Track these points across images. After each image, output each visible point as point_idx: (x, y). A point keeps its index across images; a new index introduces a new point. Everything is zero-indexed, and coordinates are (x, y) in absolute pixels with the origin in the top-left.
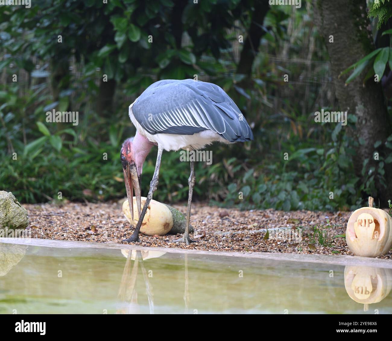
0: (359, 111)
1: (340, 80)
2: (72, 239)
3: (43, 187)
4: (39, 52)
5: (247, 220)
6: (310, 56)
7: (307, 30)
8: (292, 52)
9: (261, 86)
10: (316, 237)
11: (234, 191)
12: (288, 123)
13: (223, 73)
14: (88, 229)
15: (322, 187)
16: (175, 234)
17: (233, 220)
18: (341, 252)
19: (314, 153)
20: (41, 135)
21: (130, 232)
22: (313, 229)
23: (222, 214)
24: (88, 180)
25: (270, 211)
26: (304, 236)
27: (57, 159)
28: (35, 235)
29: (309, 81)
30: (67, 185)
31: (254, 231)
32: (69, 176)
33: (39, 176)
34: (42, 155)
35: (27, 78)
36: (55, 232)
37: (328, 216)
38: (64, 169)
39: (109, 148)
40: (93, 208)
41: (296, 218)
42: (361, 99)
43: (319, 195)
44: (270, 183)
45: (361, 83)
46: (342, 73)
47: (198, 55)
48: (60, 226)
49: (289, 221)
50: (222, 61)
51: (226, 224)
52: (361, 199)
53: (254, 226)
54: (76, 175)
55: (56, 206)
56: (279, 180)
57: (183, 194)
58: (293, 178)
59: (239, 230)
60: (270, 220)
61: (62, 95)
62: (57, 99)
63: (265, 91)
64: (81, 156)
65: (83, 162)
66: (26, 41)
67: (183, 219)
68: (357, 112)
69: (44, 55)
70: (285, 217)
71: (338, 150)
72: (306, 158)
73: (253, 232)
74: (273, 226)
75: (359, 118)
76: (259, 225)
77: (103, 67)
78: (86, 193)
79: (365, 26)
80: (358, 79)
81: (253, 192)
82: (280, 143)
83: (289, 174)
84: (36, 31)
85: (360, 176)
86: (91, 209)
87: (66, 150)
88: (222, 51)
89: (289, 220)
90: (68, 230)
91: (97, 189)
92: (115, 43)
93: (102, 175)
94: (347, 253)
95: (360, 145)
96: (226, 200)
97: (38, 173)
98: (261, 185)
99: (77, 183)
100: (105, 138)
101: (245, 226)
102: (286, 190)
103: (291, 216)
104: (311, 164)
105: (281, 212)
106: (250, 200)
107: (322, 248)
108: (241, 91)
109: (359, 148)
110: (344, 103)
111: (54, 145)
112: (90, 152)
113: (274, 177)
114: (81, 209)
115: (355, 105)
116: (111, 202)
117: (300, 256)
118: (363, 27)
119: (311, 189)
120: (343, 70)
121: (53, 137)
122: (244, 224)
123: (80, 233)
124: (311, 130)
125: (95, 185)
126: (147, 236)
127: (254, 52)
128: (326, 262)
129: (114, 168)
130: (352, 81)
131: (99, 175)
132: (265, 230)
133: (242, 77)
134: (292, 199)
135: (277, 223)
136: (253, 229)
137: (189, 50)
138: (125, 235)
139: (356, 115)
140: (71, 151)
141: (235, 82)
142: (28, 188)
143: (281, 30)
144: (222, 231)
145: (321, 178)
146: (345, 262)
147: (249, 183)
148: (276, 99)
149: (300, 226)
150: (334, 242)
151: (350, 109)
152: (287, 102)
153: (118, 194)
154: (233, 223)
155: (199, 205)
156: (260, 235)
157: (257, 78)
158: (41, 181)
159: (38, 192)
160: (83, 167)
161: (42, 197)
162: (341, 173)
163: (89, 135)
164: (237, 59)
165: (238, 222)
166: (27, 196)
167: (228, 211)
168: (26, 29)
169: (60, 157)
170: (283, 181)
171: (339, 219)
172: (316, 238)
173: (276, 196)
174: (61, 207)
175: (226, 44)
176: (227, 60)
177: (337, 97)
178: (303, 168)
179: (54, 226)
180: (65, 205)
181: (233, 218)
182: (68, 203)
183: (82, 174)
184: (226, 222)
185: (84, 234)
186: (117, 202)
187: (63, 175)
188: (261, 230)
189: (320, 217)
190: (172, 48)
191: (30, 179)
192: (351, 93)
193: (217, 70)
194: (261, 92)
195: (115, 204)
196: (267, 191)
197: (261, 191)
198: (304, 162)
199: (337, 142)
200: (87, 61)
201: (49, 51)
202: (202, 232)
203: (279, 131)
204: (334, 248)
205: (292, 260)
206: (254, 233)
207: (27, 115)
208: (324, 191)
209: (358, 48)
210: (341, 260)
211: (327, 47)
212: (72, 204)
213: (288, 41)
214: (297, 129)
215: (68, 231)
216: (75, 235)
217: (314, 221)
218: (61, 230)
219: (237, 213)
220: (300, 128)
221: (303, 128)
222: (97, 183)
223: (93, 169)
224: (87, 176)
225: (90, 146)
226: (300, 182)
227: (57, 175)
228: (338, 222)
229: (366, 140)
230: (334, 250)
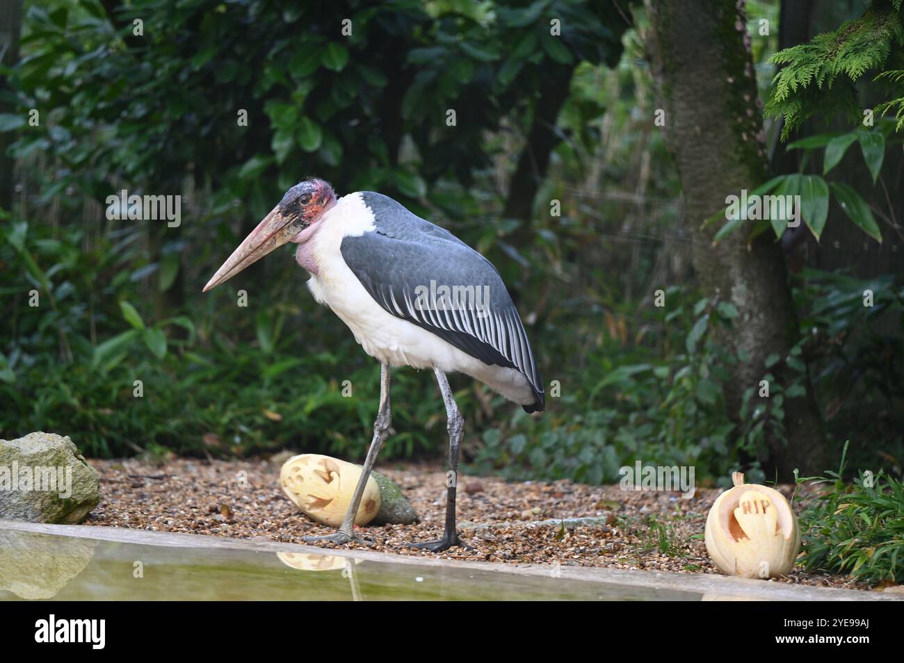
0: (738, 296)
1: (703, 235)
2: (184, 529)
3: (126, 428)
4: (125, 167)
5: (521, 501)
6: (642, 187)
7: (639, 137)
8: (608, 178)
9: (549, 243)
10: (654, 536)
11: (494, 443)
12: (600, 316)
13: (475, 216)
14: (214, 510)
15: (664, 440)
16: (383, 525)
17: (492, 500)
18: (703, 567)
19: (649, 373)
20: (128, 326)
21: (295, 518)
22: (648, 522)
23: (471, 488)
24: (214, 415)
25: (564, 485)
26: (630, 534)
27: (155, 373)
28: (112, 520)
29: (639, 235)
30: (174, 423)
31: (535, 522)
32: (177, 408)
33: (118, 405)
34: (126, 365)
35: (98, 216)
36: (150, 517)
37: (676, 497)
38: (168, 393)
39: (256, 354)
40: (222, 469)
41: (614, 499)
42: (742, 274)
43: (657, 455)
44: (564, 429)
45: (744, 243)
46: (706, 221)
47: (430, 180)
48: (160, 504)
49: (601, 505)
50: (476, 194)
51: (480, 508)
52: (737, 464)
53: (534, 514)
54: (190, 406)
55: (152, 465)
56: (581, 424)
57: (395, 447)
58: (606, 422)
59: (505, 519)
60: (565, 502)
61: (166, 250)
62: (156, 259)
63: (559, 252)
64: (201, 368)
65: (204, 381)
66: (100, 146)
67: (397, 496)
68: (735, 298)
69: (134, 172)
70: (592, 496)
71: (696, 370)
72: (632, 383)
73: (531, 525)
74: (571, 513)
75: (738, 308)
76: (543, 511)
77: (246, 199)
78: (210, 440)
79: (753, 133)
80: (737, 235)
81: (531, 446)
82: (584, 352)
83: (601, 412)
84: (121, 127)
85: (736, 420)
86: (218, 471)
87: (174, 358)
88: (477, 174)
89: (600, 503)
90: (177, 512)
91: (229, 432)
92: (272, 153)
93: (240, 406)
94: (713, 571)
95: (738, 361)
96: (477, 460)
97: (118, 399)
98: (546, 434)
99: (192, 420)
100: (247, 336)
101: (516, 512)
102: (593, 444)
103: (604, 495)
104: (641, 395)
105: (585, 486)
106: (524, 462)
107: (667, 559)
108: (512, 252)
109: (736, 367)
110: (710, 279)
111: (152, 347)
112: (217, 362)
113: (571, 418)
114: (199, 472)
115: (731, 283)
116: (257, 458)
117: (624, 574)
118: (749, 136)
119: (643, 444)
120: (710, 215)
121: (150, 331)
122: (514, 508)
123: (199, 519)
124: (644, 330)
125: (226, 426)
126: (328, 528)
127: (538, 178)
128: (675, 586)
129: (264, 393)
130: (724, 238)
131: (234, 406)
132: (558, 521)
133: (513, 224)
134: (604, 462)
135: (578, 509)
136: (531, 519)
137: (412, 169)
138: (286, 524)
139: (733, 303)
140: (181, 359)
141: (501, 233)
142: (97, 428)
143: (590, 137)
144: (472, 520)
145: (662, 422)
146: (711, 587)
147: (521, 429)
148: (575, 268)
149: (621, 514)
150: (688, 547)
151: (721, 292)
152: (597, 275)
153: (271, 444)
154: (493, 506)
155: (425, 469)
156: (546, 530)
157: (541, 227)
158: (122, 415)
159: (116, 436)
160: (203, 389)
161: (124, 446)
162: (701, 414)
163: (217, 327)
164: (504, 191)
165: (503, 505)
166: (95, 444)
167: (483, 481)
168: (101, 121)
169: (159, 369)
170: (588, 427)
171: (696, 503)
172: (653, 539)
173: (576, 455)
174: (160, 466)
175: (483, 161)
176: (484, 190)
177: (697, 268)
178: (625, 402)
179: (148, 503)
180: (169, 464)
181: (493, 495)
182: (175, 459)
183: (203, 404)
184: (480, 503)
185: (207, 520)
186: (267, 459)
187: (165, 405)
188: (548, 521)
189: (660, 498)
190: (380, 165)
191: (101, 411)
192: (724, 261)
193: (467, 210)
194: (550, 255)
195: (264, 464)
196: (557, 445)
197: (547, 445)
198: (630, 391)
199: (694, 355)
200: (216, 187)
201: (144, 166)
202: (435, 521)
203: (583, 329)
204: (688, 560)
205: (609, 580)
206: (534, 526)
207: (98, 286)
208: (667, 450)
209: (740, 175)
210: (703, 583)
211: (679, 172)
212: (181, 462)
213: (602, 158)
214: (616, 327)
215: (176, 514)
216: (189, 523)
217: (649, 505)
218: (164, 512)
219: (499, 486)
220: (621, 324)
221: (628, 324)
222: (231, 421)
223: (223, 395)
224: (212, 408)
225: (218, 350)
226: (622, 430)
227: (155, 405)
228: (694, 509)
229: (750, 351)
230: (689, 562)
